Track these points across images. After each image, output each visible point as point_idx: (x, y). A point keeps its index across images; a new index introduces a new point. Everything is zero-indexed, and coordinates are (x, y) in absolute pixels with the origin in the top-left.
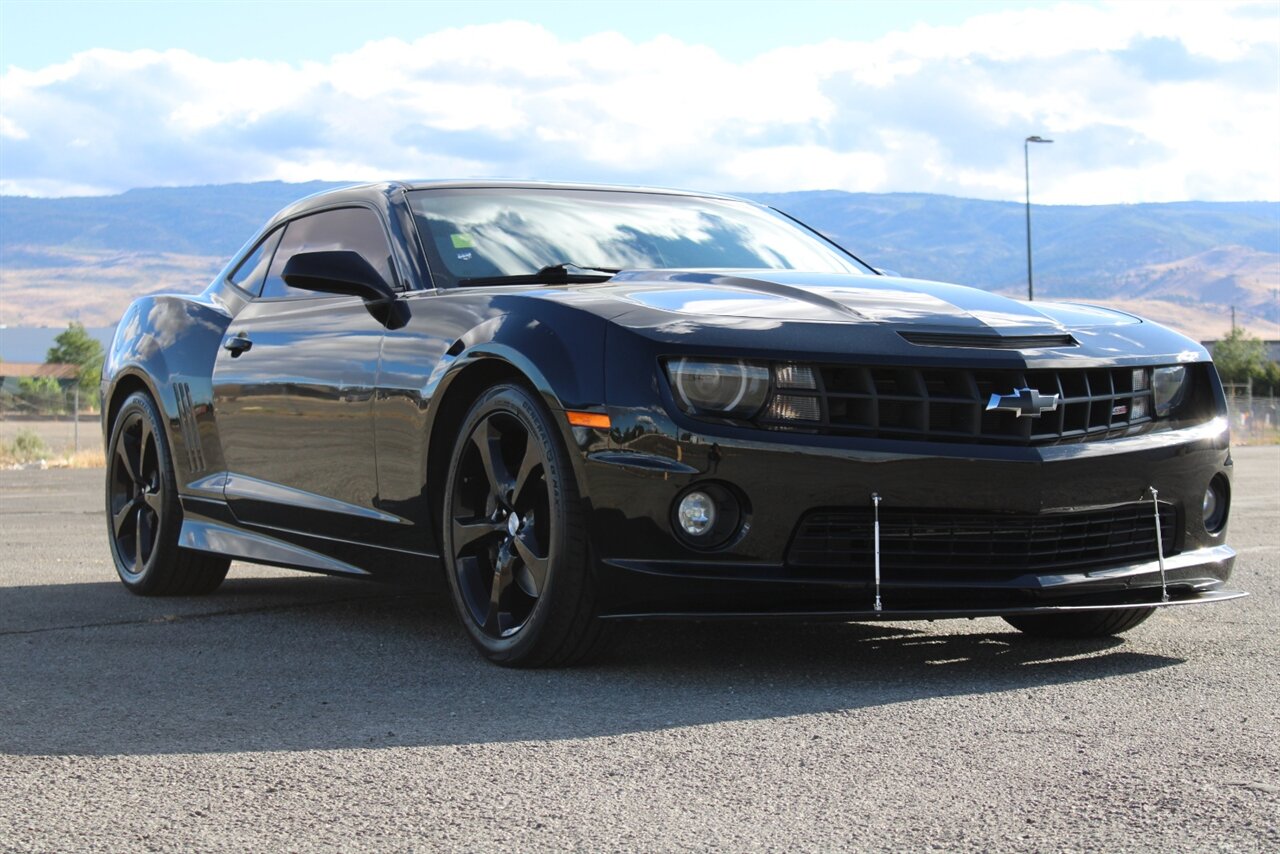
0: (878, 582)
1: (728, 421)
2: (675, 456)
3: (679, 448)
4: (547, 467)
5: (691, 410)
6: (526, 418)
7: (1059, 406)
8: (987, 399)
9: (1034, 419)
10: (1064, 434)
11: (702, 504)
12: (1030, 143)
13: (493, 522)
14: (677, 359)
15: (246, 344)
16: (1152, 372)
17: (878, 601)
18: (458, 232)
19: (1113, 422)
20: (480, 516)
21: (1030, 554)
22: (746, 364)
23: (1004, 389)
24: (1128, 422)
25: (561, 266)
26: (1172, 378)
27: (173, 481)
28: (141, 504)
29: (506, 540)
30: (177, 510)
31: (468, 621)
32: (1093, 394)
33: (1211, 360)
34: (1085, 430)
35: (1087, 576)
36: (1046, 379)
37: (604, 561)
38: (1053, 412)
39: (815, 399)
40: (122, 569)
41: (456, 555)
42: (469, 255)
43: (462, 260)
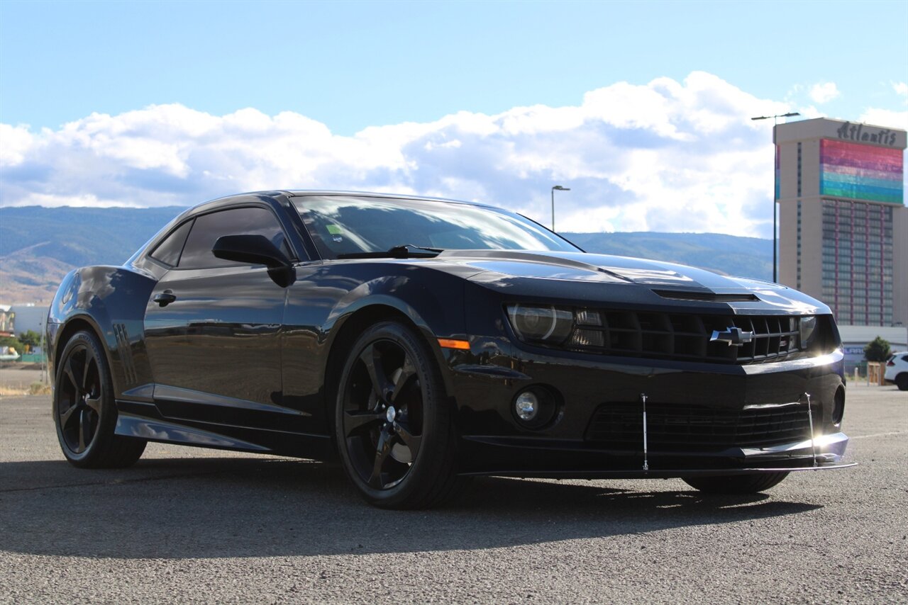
0: (645, 452)
1: (544, 345)
2: (510, 367)
3: (512, 363)
4: (422, 375)
5: (521, 338)
6: (405, 344)
7: (753, 339)
8: (710, 335)
9: (739, 347)
10: (755, 357)
11: (530, 400)
12: (555, 190)
13: (374, 413)
14: (513, 305)
15: (172, 298)
16: (800, 319)
17: (646, 464)
18: (331, 223)
19: (780, 351)
20: (363, 409)
21: (737, 435)
22: (556, 309)
23: (721, 328)
24: (787, 351)
25: (404, 247)
26: (808, 325)
27: (111, 390)
28: (82, 405)
29: (385, 425)
30: (113, 409)
31: (356, 479)
32: (770, 333)
33: (831, 313)
34: (766, 355)
35: (762, 450)
36: (745, 321)
37: (464, 437)
38: (749, 343)
39: (601, 333)
40: (67, 451)
41: (346, 436)
42: (341, 239)
43: (336, 242)
